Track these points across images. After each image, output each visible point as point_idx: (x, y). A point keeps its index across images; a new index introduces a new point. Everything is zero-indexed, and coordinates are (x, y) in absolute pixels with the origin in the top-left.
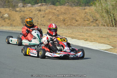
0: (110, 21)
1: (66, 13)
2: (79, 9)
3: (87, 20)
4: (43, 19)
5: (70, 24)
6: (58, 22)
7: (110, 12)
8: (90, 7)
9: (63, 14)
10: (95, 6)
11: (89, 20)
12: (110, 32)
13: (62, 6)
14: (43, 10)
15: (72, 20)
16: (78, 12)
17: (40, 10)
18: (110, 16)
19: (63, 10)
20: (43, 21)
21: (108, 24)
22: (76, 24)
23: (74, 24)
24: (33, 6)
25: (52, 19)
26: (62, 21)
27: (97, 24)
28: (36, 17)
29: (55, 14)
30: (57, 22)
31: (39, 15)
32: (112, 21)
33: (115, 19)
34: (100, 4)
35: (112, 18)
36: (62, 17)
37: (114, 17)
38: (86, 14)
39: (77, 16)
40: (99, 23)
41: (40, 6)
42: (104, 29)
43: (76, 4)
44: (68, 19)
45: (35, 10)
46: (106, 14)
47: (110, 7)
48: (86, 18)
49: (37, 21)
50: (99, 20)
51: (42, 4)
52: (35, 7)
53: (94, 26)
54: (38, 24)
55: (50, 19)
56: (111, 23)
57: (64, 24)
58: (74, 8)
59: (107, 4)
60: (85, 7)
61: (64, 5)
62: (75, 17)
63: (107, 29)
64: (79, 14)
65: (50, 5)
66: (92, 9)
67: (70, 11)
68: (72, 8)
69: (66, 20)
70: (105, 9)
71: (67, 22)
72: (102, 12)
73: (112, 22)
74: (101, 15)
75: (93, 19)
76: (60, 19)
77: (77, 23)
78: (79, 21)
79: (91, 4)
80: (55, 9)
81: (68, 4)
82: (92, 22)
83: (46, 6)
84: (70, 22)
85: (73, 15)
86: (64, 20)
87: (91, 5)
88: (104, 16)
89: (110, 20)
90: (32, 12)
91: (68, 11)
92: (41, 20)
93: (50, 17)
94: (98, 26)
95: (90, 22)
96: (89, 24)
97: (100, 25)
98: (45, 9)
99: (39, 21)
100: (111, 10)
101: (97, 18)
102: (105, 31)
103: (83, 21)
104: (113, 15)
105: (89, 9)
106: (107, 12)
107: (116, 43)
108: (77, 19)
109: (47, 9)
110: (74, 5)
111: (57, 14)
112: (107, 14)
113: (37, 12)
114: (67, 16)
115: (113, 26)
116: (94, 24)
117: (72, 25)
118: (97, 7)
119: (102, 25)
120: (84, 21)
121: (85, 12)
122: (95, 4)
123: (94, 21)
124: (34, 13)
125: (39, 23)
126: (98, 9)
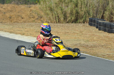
0: (54, 19)
1: (13, 11)
2: (24, 7)
3: (32, 18)
5: (16, 21)
6: (5, 19)
7: (54, 10)
9: (9, 11)
10: (40, 4)
11: (34, 17)
13: (9, 4)
15: (18, 17)
16: (24, 10)
18: (53, 13)
19: (9, 8)
21: (52, 21)
22: (21, 21)
23: (20, 21)
26: (9, 18)
27: (42, 21)
29: (2, 11)
30: (3, 19)
34: (45, 2)
36: (9, 14)
37: (57, 14)
38: (31, 12)
39: (23, 13)
40: (44, 20)
43: (22, 2)
44: (14, 16)
46: (50, 12)
47: (54, 6)
48: (32, 15)
50: (44, 18)
53: (39, 23)
57: (10, 21)
58: (20, 6)
59: (51, 2)
60: (31, 6)
61: (11, 3)
62: (21, 14)
64: (25, 12)
66: (37, 7)
68: (18, 6)
69: (12, 17)
70: (49, 7)
71: (13, 19)
72: (46, 10)
73: (56, 19)
74: (45, 13)
75: (38, 16)
76: (7, 16)
77: (23, 20)
78: (24, 18)
79: (37, 2)
80: (2, 7)
81: (14, 2)
82: (37, 19)
84: (16, 19)
85: (19, 12)
87: (36, 4)
88: (48, 14)
89: (54, 17)
91: (15, 9)
95: (36, 19)
96: (35, 21)
97: (44, 22)
100: (55, 8)
101: (42, 16)
103: (29, 18)
104: (57, 12)
105: (34, 7)
106: (51, 10)
108: (23, 16)
110: (21, 3)
111: (3, 12)
114: (13, 13)
115: (57, 23)
116: (39, 21)
117: (18, 23)
118: (41, 5)
119: (46, 22)
121: (31, 10)
122: (40, 3)
123: (39, 18)
126: (42, 7)
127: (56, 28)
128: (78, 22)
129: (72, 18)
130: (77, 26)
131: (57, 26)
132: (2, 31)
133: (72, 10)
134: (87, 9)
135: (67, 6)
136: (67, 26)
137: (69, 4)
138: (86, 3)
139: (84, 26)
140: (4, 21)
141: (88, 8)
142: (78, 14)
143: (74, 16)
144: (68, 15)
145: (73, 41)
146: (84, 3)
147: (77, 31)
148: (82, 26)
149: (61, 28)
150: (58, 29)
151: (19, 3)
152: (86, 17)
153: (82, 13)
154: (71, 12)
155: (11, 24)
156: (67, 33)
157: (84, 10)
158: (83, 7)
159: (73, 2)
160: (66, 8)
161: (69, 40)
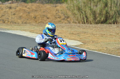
0: (82, 19)
1: (38, 10)
2: (50, 6)
3: (59, 18)
4: (13, 16)
5: (41, 22)
6: (29, 19)
7: (82, 10)
8: (62, 4)
9: (34, 11)
12: (81, 29)
13: (33, 4)
14: (13, 8)
15: (43, 17)
16: (49, 10)
17: (10, 8)
18: (81, 13)
19: (34, 8)
20: (14, 19)
21: (80, 21)
22: (47, 22)
23: (45, 21)
24: (4, 3)
25: (22, 16)
26: (33, 18)
27: (68, 21)
28: (6, 15)
29: (26, 11)
30: (28, 20)
31: (10, 13)
32: (83, 18)
33: (86, 17)
34: (72, 1)
35: (84, 16)
36: (33, 14)
37: (85, 14)
38: (57, 11)
39: (49, 13)
40: (71, 20)
41: (11, 3)
42: (75, 26)
43: (47, 1)
44: (39, 16)
45: (6, 8)
47: (82, 5)
48: (58, 15)
49: (8, 19)
50: (71, 18)
51: (13, 2)
52: (6, 4)
53: (66, 23)
54: (8, 21)
55: (20, 17)
56: (83, 21)
57: (35, 21)
58: (46, 5)
59: (79, 1)
60: (57, 5)
61: (35, 2)
62: (46, 14)
63: (78, 26)
65: (21, 2)
66: (64, 6)
67: (41, 8)
68: (44, 5)
69: (37, 17)
70: (77, 7)
71: (38, 19)
72: (73, 9)
74: (72, 12)
75: (65, 16)
76: (31, 16)
77: (48, 20)
78: (50, 18)
79: (63, 1)
80: (26, 7)
81: (39, 1)
82: (64, 19)
83: (17, 3)
84: (41, 19)
85: (44, 12)
86: (35, 18)
87: (63, 3)
88: (76, 13)
89: (82, 17)
90: (2, 9)
91: (39, 8)
92: (12, 18)
93: (21, 14)
94: (70, 23)
95: (62, 19)
96: (61, 21)
97: (71, 22)
98: (15, 6)
99: (10, 18)
100: (83, 7)
101: (68, 16)
102: (76, 28)
104: (85, 12)
105: (60, 6)
106: (79, 9)
107: (86, 39)
108: (48, 16)
109: (17, 6)
110: (46, 2)
111: (28, 12)
112: (78, 11)
113: (8, 9)
114: (38, 13)
116: (66, 22)
117: (43, 23)
118: (68, 4)
119: (73, 22)
120: (55, 18)
121: (57, 9)
123: (65, 18)
124: (4, 10)
125: (10, 20)
126: (69, 7)
127: (89, 30)
128: (108, 22)
129: (101, 19)
130: (111, 27)
131: (89, 27)
132: (33, 32)
133: (102, 9)
134: (117, 9)
135: (96, 6)
136: (100, 28)
137: (98, 4)
138: (116, 2)
139: (118, 27)
140: (28, 22)
141: (118, 7)
142: (108, 14)
143: (103, 16)
144: (97, 15)
145: (115, 44)
146: (114, 2)
147: (113, 32)
148: (116, 27)
149: (94, 30)
150: (91, 30)
151: (44, 3)
152: (116, 17)
153: (112, 13)
154: (100, 12)
155: (39, 25)
156: (103, 34)
157: (114, 10)
158: (112, 6)
159: (103, 1)
160: (95, 7)
161: (110, 44)
